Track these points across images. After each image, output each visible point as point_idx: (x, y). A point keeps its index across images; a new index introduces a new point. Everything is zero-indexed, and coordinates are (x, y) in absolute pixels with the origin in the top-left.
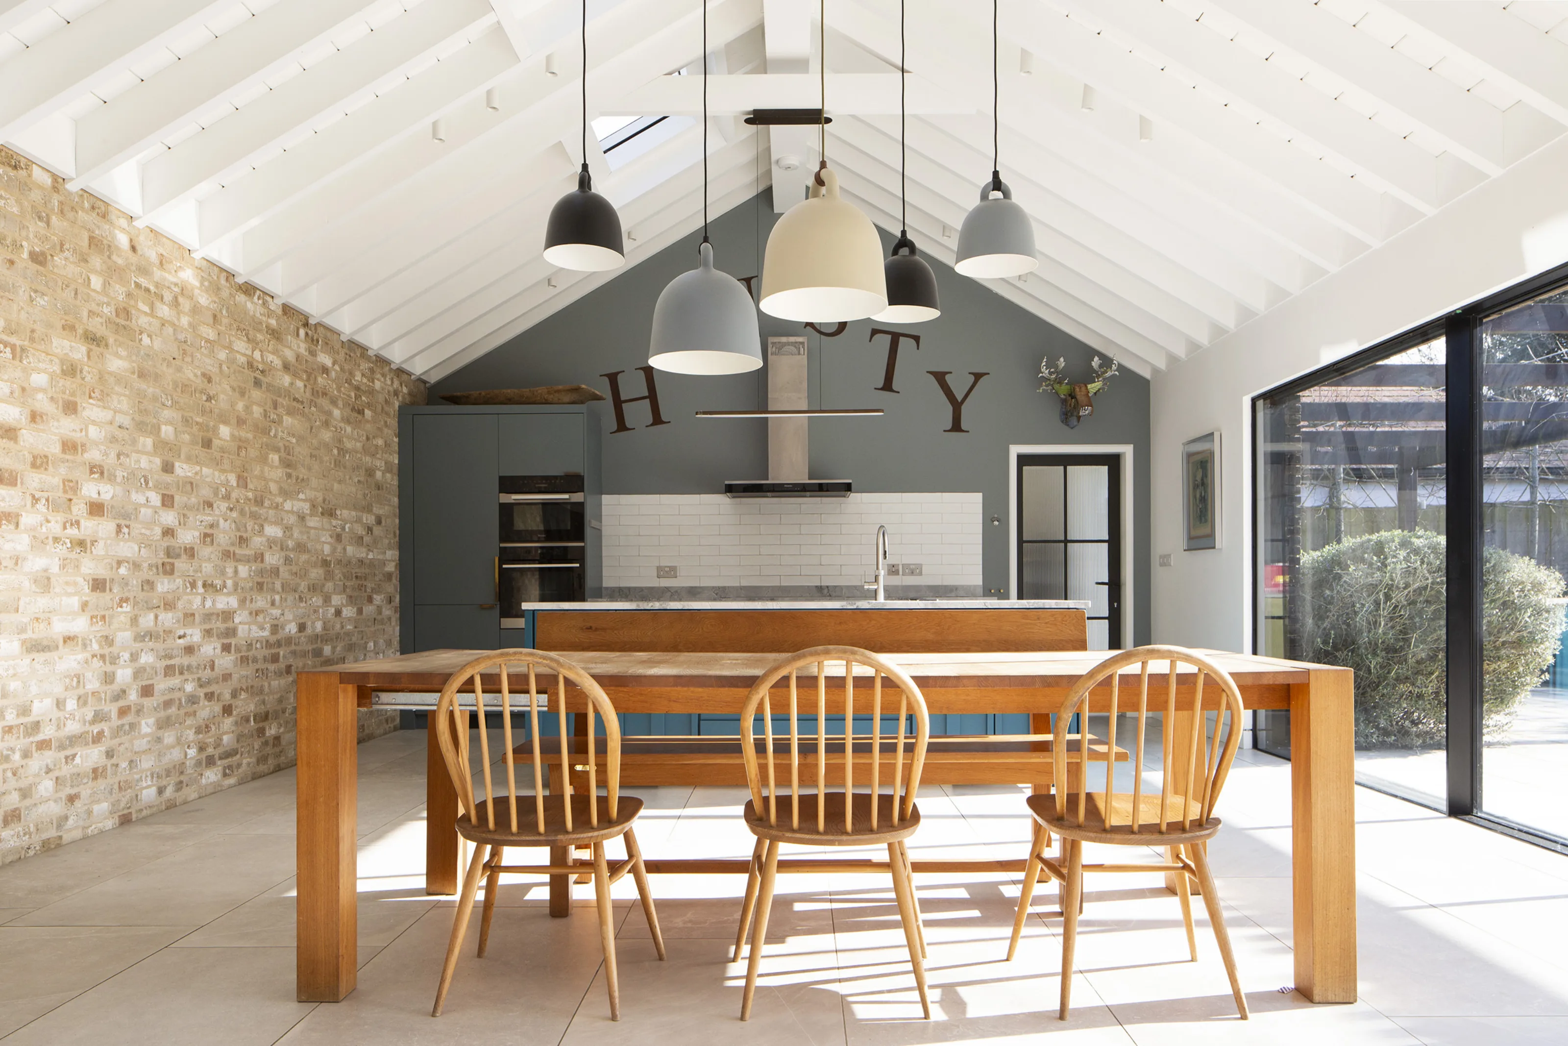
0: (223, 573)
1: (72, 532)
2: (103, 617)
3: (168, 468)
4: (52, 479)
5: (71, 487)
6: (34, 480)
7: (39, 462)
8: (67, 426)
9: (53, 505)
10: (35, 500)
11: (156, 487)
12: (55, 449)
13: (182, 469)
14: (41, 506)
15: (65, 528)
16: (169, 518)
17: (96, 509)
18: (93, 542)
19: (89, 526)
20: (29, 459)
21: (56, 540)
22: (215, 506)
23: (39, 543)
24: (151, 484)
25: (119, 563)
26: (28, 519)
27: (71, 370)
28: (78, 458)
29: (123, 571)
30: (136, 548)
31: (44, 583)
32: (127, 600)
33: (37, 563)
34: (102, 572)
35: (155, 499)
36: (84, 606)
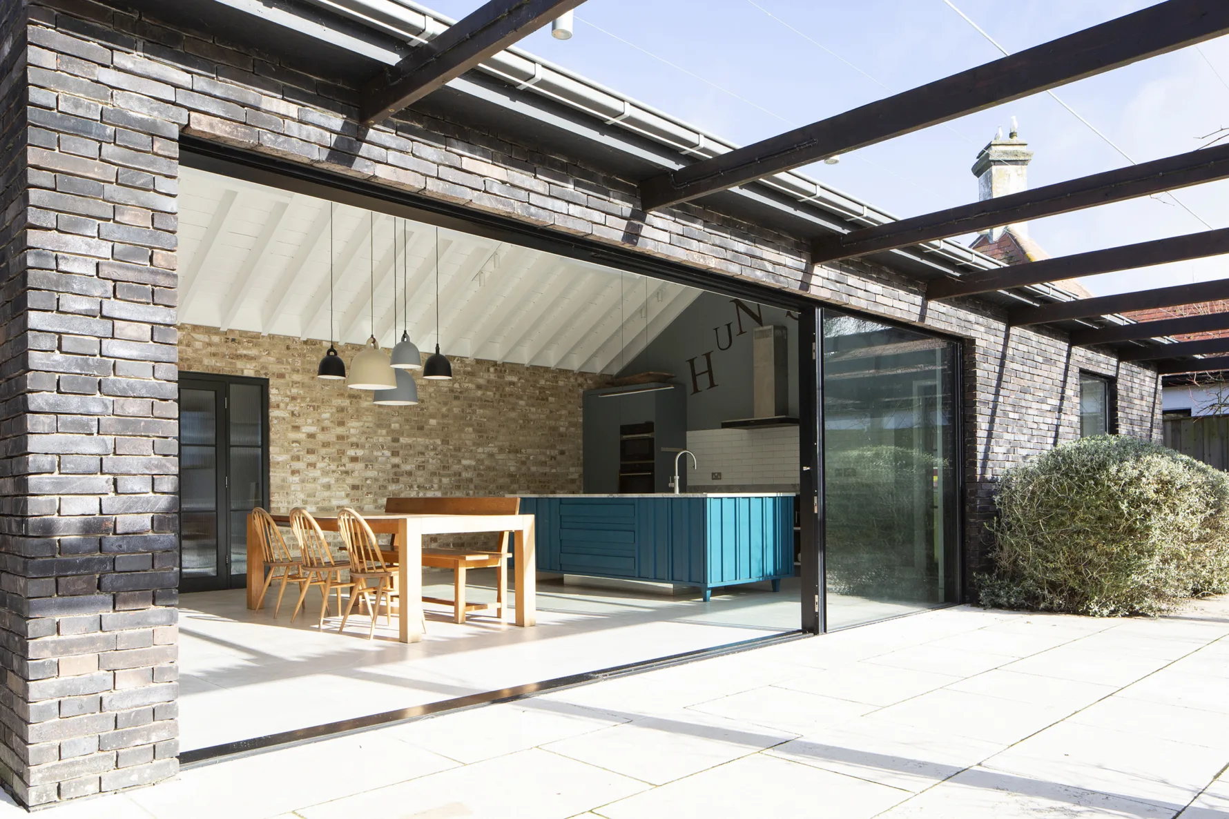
0: (431, 481)
1: (343, 468)
2: (358, 500)
3: (396, 440)
4: (332, 450)
5: (341, 453)
6: (323, 451)
7: (326, 445)
8: (340, 430)
9: (332, 459)
10: (323, 458)
11: (388, 449)
12: (334, 439)
13: (403, 440)
14: (327, 460)
15: (338, 467)
16: (396, 460)
17: (354, 459)
18: (352, 472)
19: (350, 466)
20: (321, 444)
21: (333, 472)
22: (426, 454)
23: (325, 473)
24: (385, 448)
25: (366, 479)
26: (319, 465)
27: (341, 410)
28: (346, 441)
29: (368, 482)
30: (376, 473)
31: (328, 487)
32: (370, 493)
33: (325, 480)
34: (357, 482)
35: (387, 453)
36: (348, 495)
